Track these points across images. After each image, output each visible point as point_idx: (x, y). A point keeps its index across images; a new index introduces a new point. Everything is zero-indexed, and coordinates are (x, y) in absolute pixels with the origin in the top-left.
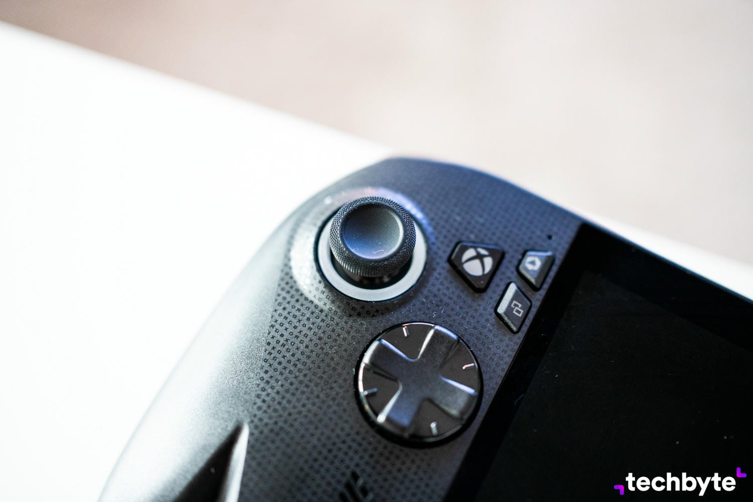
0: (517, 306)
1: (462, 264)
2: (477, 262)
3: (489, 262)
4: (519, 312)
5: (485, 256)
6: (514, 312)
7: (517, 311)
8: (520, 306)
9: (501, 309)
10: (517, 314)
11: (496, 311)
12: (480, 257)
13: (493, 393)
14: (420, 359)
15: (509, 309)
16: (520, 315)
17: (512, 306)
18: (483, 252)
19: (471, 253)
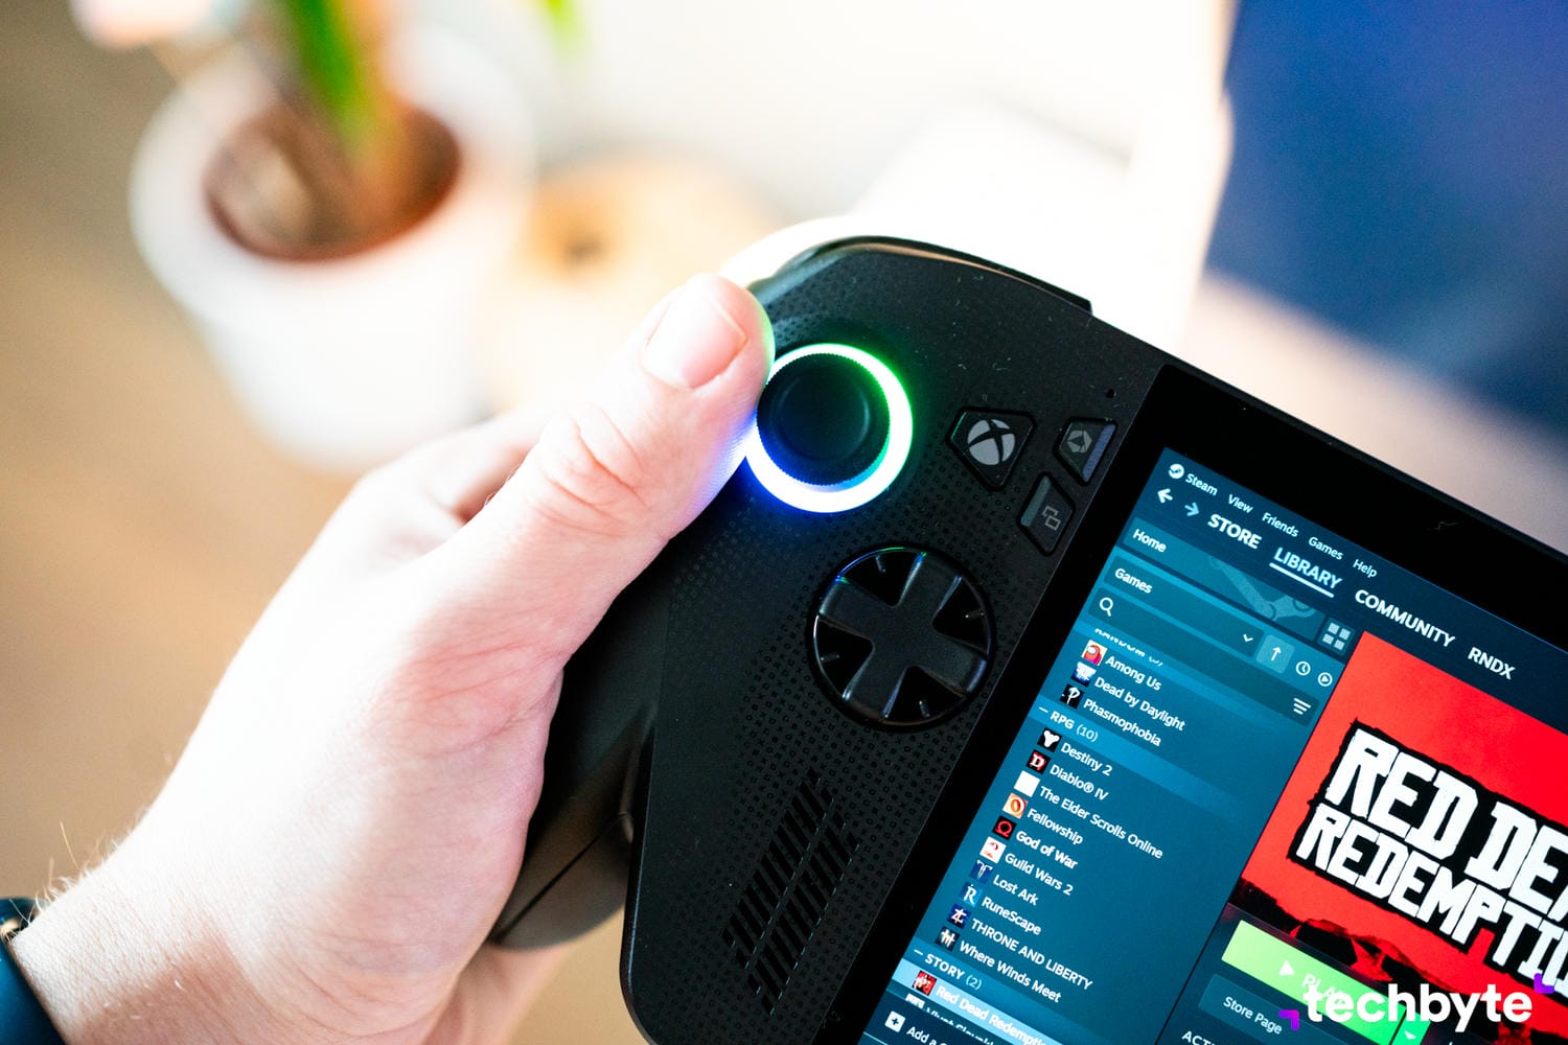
0: (1053, 514)
2: (991, 442)
3: (1009, 441)
4: (1054, 524)
5: (1003, 431)
6: (1047, 524)
7: (1052, 522)
8: (1056, 513)
9: (1026, 521)
10: (1051, 526)
11: (1018, 520)
12: (995, 434)
14: (902, 604)
15: (1039, 519)
16: (1056, 529)
17: (1044, 513)
18: (1001, 425)
19: (981, 427)
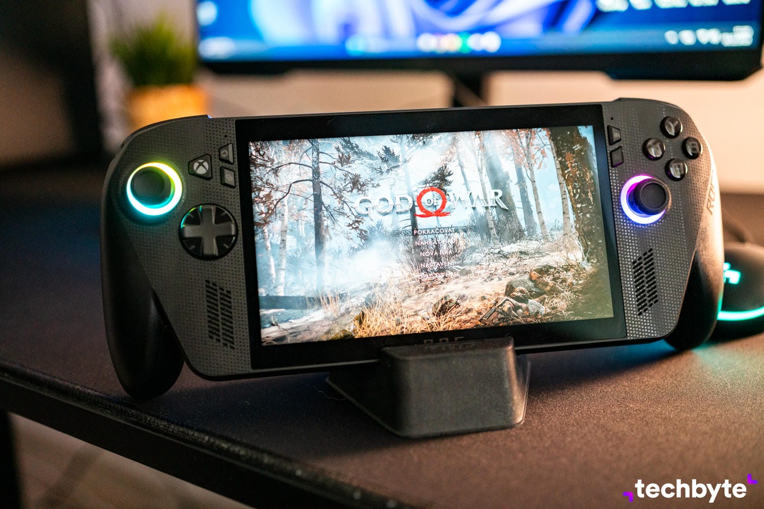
1: (196, 172)
2: (201, 167)
3: (206, 164)
4: (231, 179)
5: (203, 162)
6: (229, 180)
8: (229, 175)
11: (221, 183)
12: (201, 164)
13: (240, 218)
16: (232, 180)
18: (201, 161)
19: (196, 165)
